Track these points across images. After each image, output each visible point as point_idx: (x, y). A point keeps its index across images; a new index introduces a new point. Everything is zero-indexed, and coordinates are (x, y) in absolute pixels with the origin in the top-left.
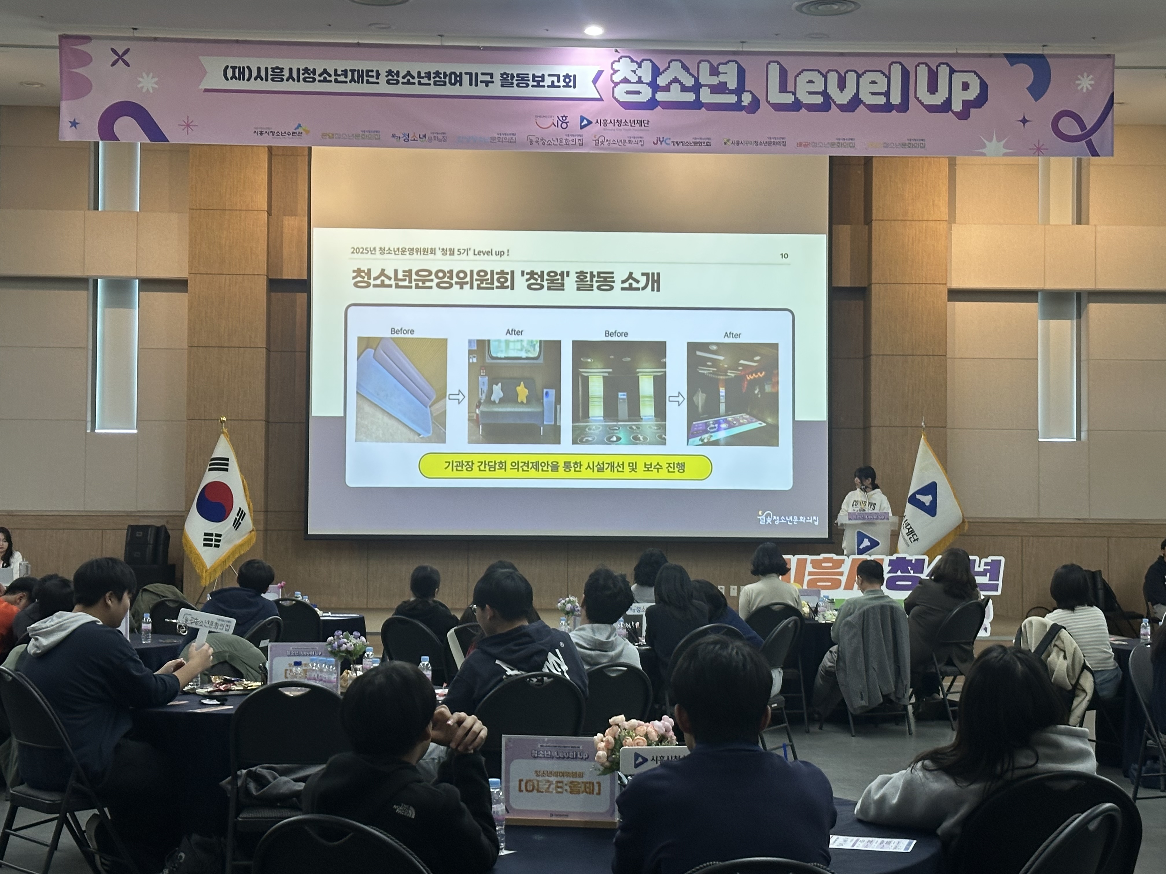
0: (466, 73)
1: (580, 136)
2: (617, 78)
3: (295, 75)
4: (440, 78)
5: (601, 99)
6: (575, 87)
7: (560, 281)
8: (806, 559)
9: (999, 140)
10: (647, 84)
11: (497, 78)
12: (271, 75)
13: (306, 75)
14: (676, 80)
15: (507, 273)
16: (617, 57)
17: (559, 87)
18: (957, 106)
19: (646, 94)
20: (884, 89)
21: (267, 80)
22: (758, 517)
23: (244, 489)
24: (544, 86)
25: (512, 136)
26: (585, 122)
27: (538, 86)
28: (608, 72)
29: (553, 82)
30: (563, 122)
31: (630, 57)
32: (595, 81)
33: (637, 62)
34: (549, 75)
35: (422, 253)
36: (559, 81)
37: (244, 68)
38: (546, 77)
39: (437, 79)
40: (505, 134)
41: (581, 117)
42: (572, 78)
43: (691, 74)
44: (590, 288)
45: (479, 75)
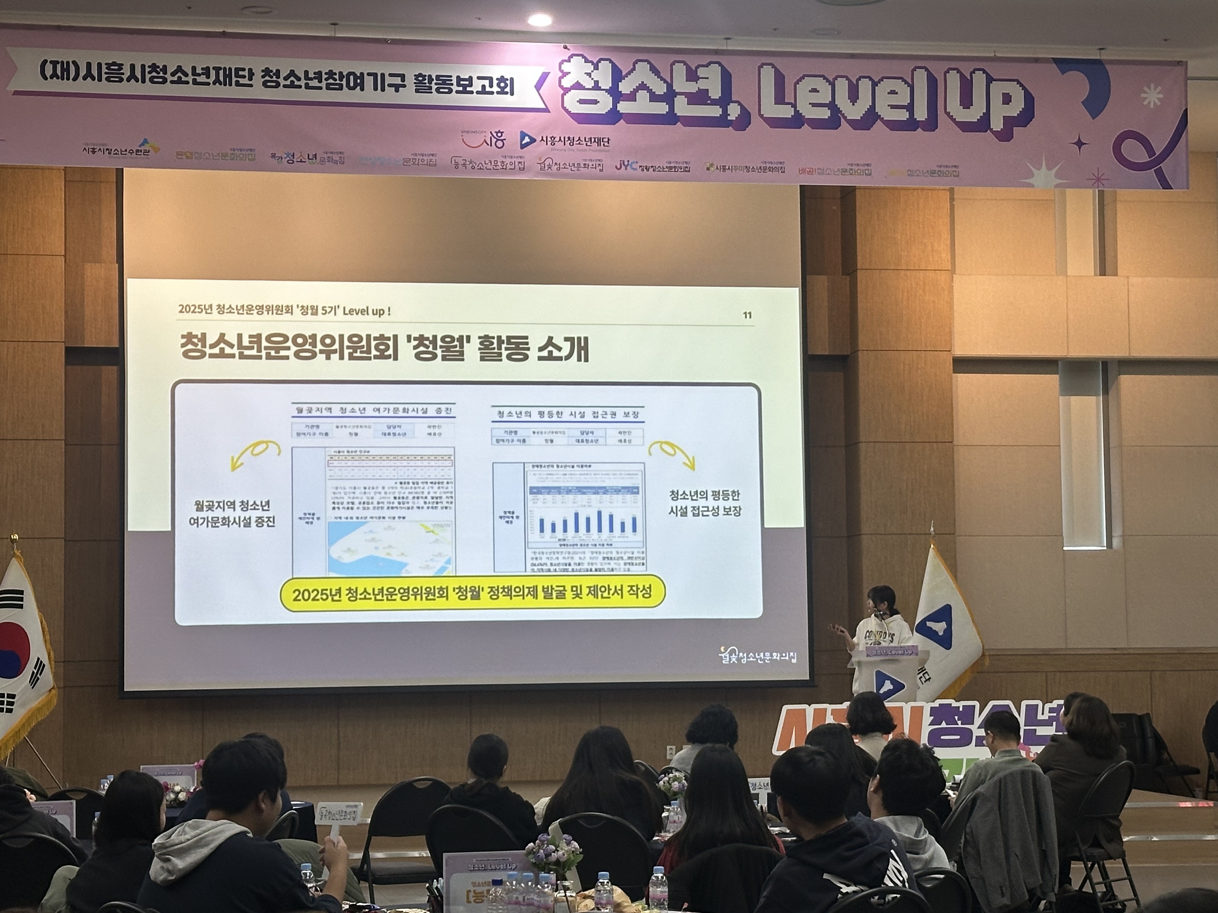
0: (369, 74)
1: (521, 157)
2: (567, 82)
3: (138, 74)
4: (335, 80)
5: (546, 110)
6: (512, 94)
7: (458, 349)
8: (826, 709)
9: (1049, 168)
10: (606, 90)
11: (410, 81)
12: (106, 73)
13: (154, 74)
14: (643, 86)
15: (389, 339)
16: (566, 55)
17: (492, 93)
18: (997, 124)
19: (605, 104)
20: (906, 101)
21: (100, 80)
22: (720, 655)
23: (43, 632)
24: (472, 92)
25: (431, 157)
26: (527, 140)
27: (465, 92)
28: (555, 74)
29: (484, 87)
30: (498, 140)
31: (583, 57)
32: (538, 86)
33: (592, 62)
34: (479, 78)
35: (275, 312)
36: (491, 86)
37: (68, 63)
38: (475, 80)
39: (331, 81)
40: (423, 155)
41: (522, 132)
42: (508, 82)
43: (662, 79)
44: (498, 357)
45: (387, 76)
